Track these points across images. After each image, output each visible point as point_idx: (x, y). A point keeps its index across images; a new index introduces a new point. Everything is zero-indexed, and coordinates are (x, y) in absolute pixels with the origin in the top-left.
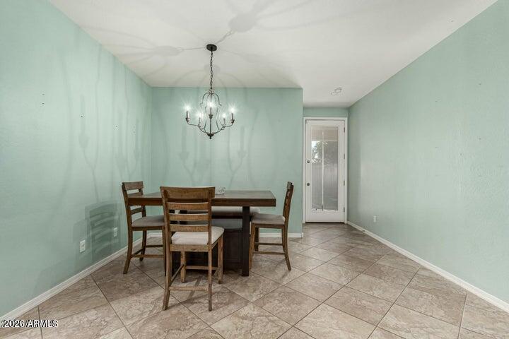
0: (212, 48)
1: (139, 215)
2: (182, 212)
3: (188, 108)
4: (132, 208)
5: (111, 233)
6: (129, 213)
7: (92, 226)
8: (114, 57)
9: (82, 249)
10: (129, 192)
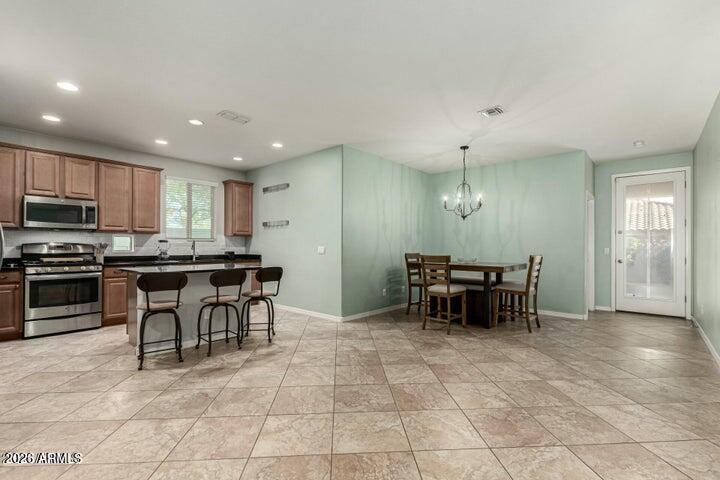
0: (464, 148)
1: (417, 277)
2: (432, 271)
3: (445, 198)
4: (411, 271)
5: (401, 289)
6: (410, 275)
7: (389, 281)
8: (402, 165)
9: (384, 294)
10: (410, 260)
